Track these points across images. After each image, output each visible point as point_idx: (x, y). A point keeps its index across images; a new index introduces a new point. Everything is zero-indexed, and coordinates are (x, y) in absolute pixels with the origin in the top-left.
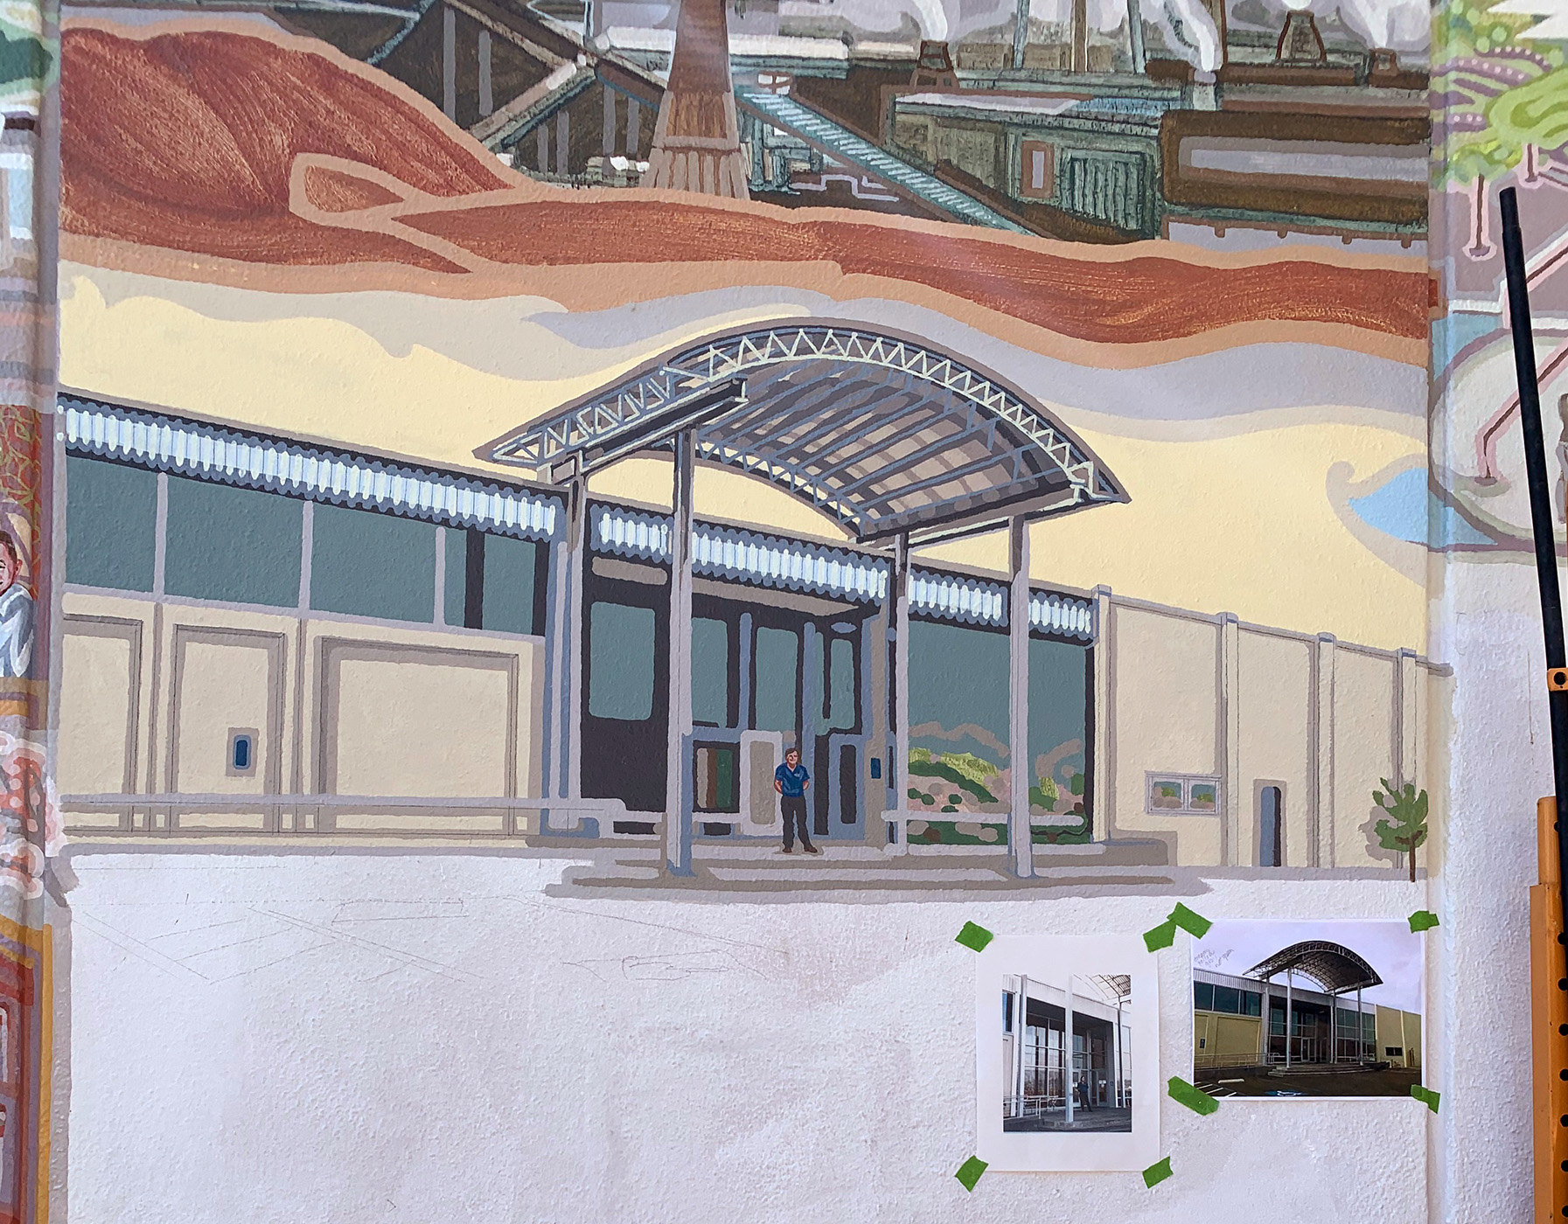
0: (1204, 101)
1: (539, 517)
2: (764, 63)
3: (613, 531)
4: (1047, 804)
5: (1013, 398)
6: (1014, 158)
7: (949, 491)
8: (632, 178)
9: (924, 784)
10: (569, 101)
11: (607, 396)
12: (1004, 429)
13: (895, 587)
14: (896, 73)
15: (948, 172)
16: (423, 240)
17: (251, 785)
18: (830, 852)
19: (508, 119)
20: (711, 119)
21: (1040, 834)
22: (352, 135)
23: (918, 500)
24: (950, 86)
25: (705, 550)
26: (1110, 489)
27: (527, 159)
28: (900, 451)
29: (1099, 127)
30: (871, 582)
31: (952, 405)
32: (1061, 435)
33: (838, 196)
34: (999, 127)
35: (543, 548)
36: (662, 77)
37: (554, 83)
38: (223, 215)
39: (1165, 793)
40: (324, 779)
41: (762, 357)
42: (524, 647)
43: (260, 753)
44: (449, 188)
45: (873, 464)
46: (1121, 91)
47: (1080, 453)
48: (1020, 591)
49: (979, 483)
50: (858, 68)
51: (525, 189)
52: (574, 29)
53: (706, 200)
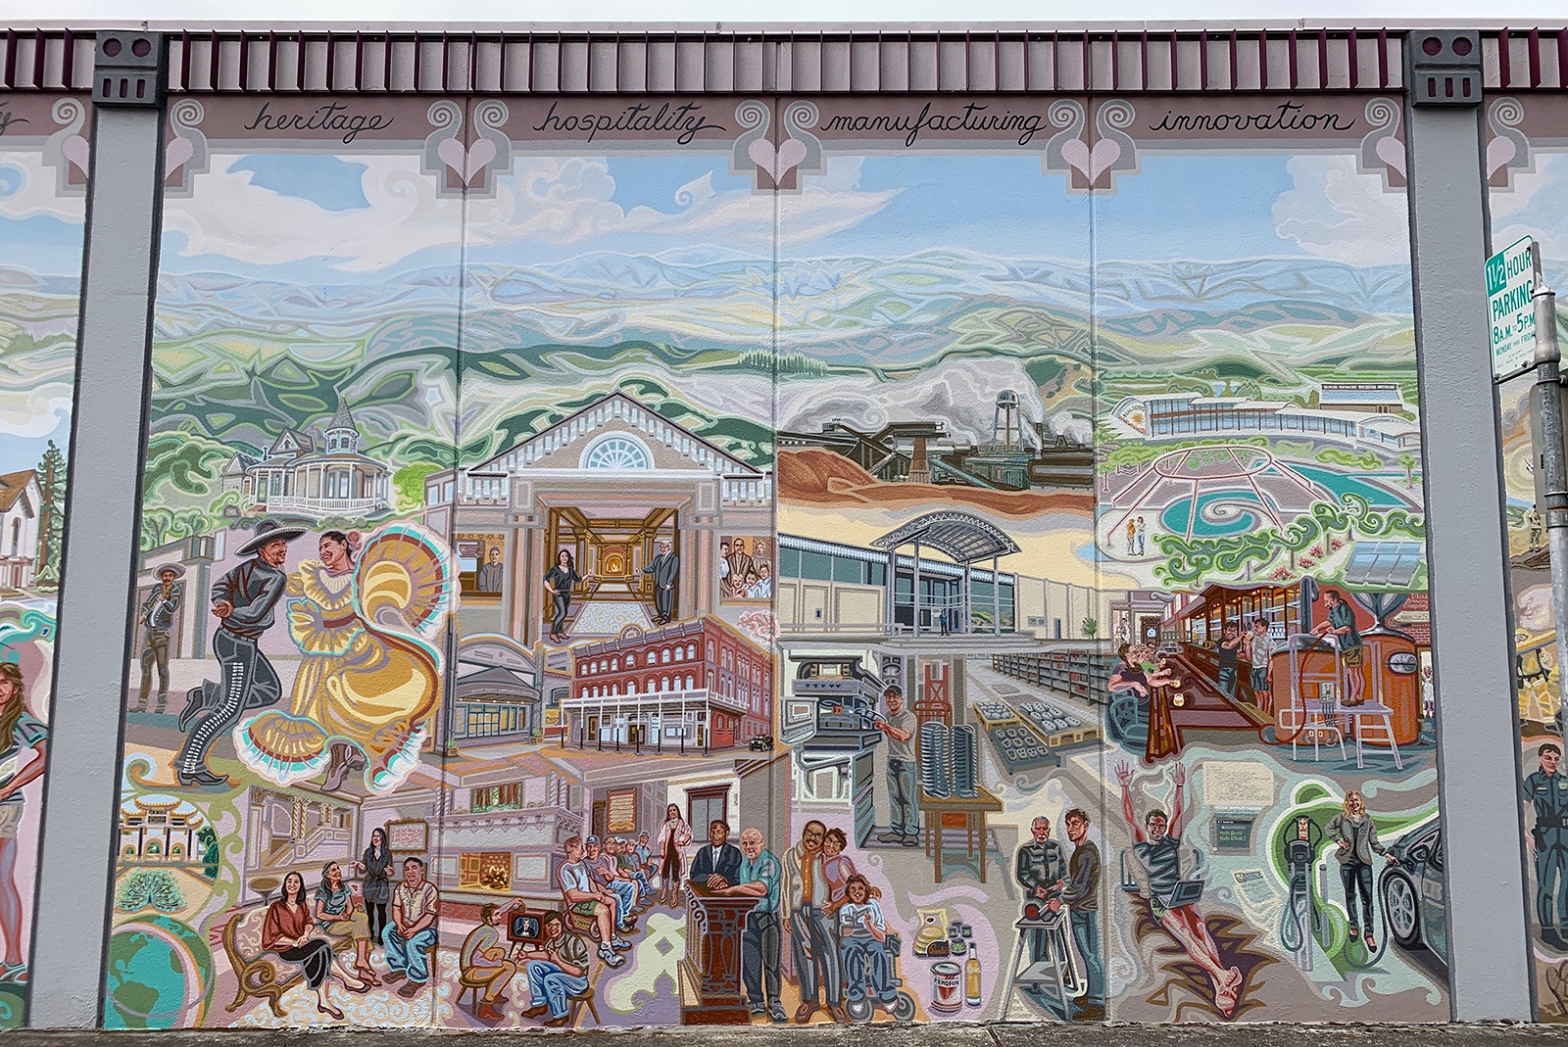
0: (1038, 457)
1: (885, 559)
2: (934, 452)
3: (901, 561)
4: (1004, 624)
5: (994, 528)
6: (993, 472)
7: (978, 551)
8: (904, 480)
9: (974, 619)
10: (889, 463)
11: (899, 530)
12: (991, 535)
13: (966, 573)
14: (965, 453)
15: (977, 476)
16: (857, 496)
17: (821, 621)
18: (952, 635)
19: (876, 467)
20: (922, 466)
21: (1002, 631)
22: (842, 473)
23: (971, 553)
24: (978, 456)
25: (922, 565)
26: (1017, 549)
27: (880, 477)
28: (966, 542)
29: (1014, 464)
30: (961, 572)
31: (979, 530)
32: (1005, 537)
33: (952, 482)
34: (989, 465)
35: (885, 566)
36: (911, 457)
37: (886, 459)
38: (813, 492)
39: (1032, 621)
40: (837, 620)
41: (935, 520)
42: (881, 588)
43: (823, 613)
44: (863, 483)
45: (961, 544)
46: (1018, 456)
47: (1010, 541)
48: (996, 573)
49: (986, 548)
50: (955, 452)
51: (881, 483)
52: (891, 447)
53: (921, 484)
